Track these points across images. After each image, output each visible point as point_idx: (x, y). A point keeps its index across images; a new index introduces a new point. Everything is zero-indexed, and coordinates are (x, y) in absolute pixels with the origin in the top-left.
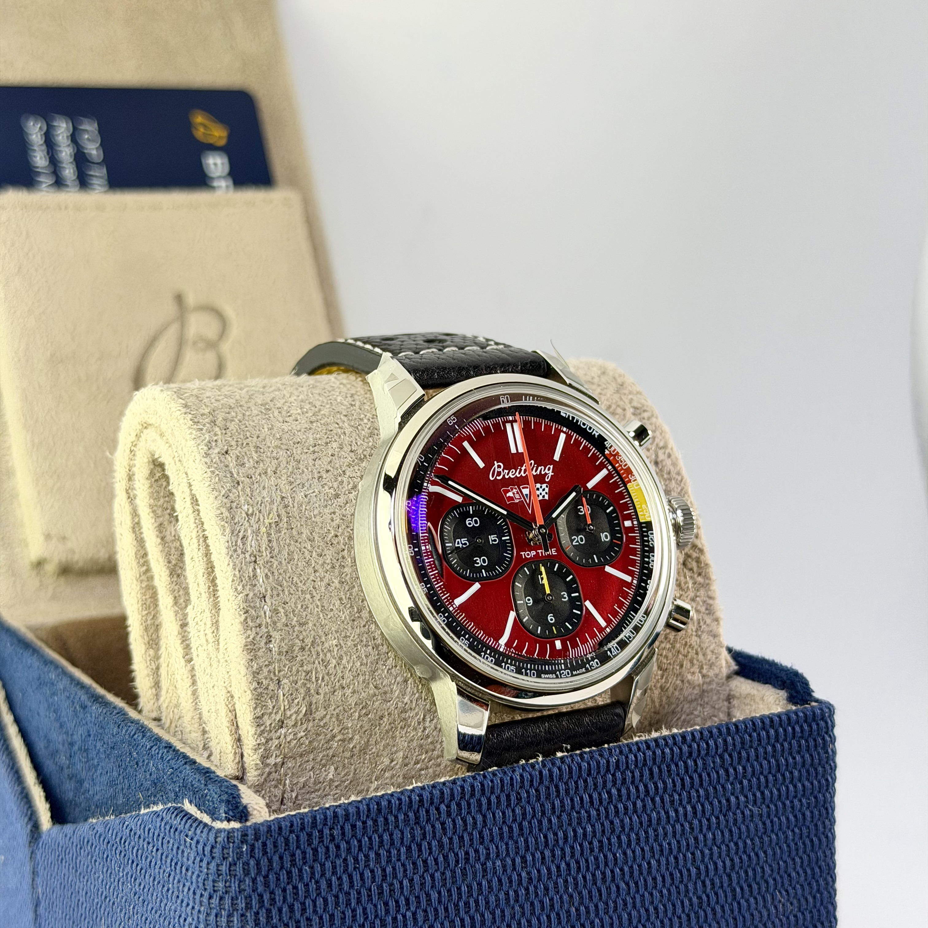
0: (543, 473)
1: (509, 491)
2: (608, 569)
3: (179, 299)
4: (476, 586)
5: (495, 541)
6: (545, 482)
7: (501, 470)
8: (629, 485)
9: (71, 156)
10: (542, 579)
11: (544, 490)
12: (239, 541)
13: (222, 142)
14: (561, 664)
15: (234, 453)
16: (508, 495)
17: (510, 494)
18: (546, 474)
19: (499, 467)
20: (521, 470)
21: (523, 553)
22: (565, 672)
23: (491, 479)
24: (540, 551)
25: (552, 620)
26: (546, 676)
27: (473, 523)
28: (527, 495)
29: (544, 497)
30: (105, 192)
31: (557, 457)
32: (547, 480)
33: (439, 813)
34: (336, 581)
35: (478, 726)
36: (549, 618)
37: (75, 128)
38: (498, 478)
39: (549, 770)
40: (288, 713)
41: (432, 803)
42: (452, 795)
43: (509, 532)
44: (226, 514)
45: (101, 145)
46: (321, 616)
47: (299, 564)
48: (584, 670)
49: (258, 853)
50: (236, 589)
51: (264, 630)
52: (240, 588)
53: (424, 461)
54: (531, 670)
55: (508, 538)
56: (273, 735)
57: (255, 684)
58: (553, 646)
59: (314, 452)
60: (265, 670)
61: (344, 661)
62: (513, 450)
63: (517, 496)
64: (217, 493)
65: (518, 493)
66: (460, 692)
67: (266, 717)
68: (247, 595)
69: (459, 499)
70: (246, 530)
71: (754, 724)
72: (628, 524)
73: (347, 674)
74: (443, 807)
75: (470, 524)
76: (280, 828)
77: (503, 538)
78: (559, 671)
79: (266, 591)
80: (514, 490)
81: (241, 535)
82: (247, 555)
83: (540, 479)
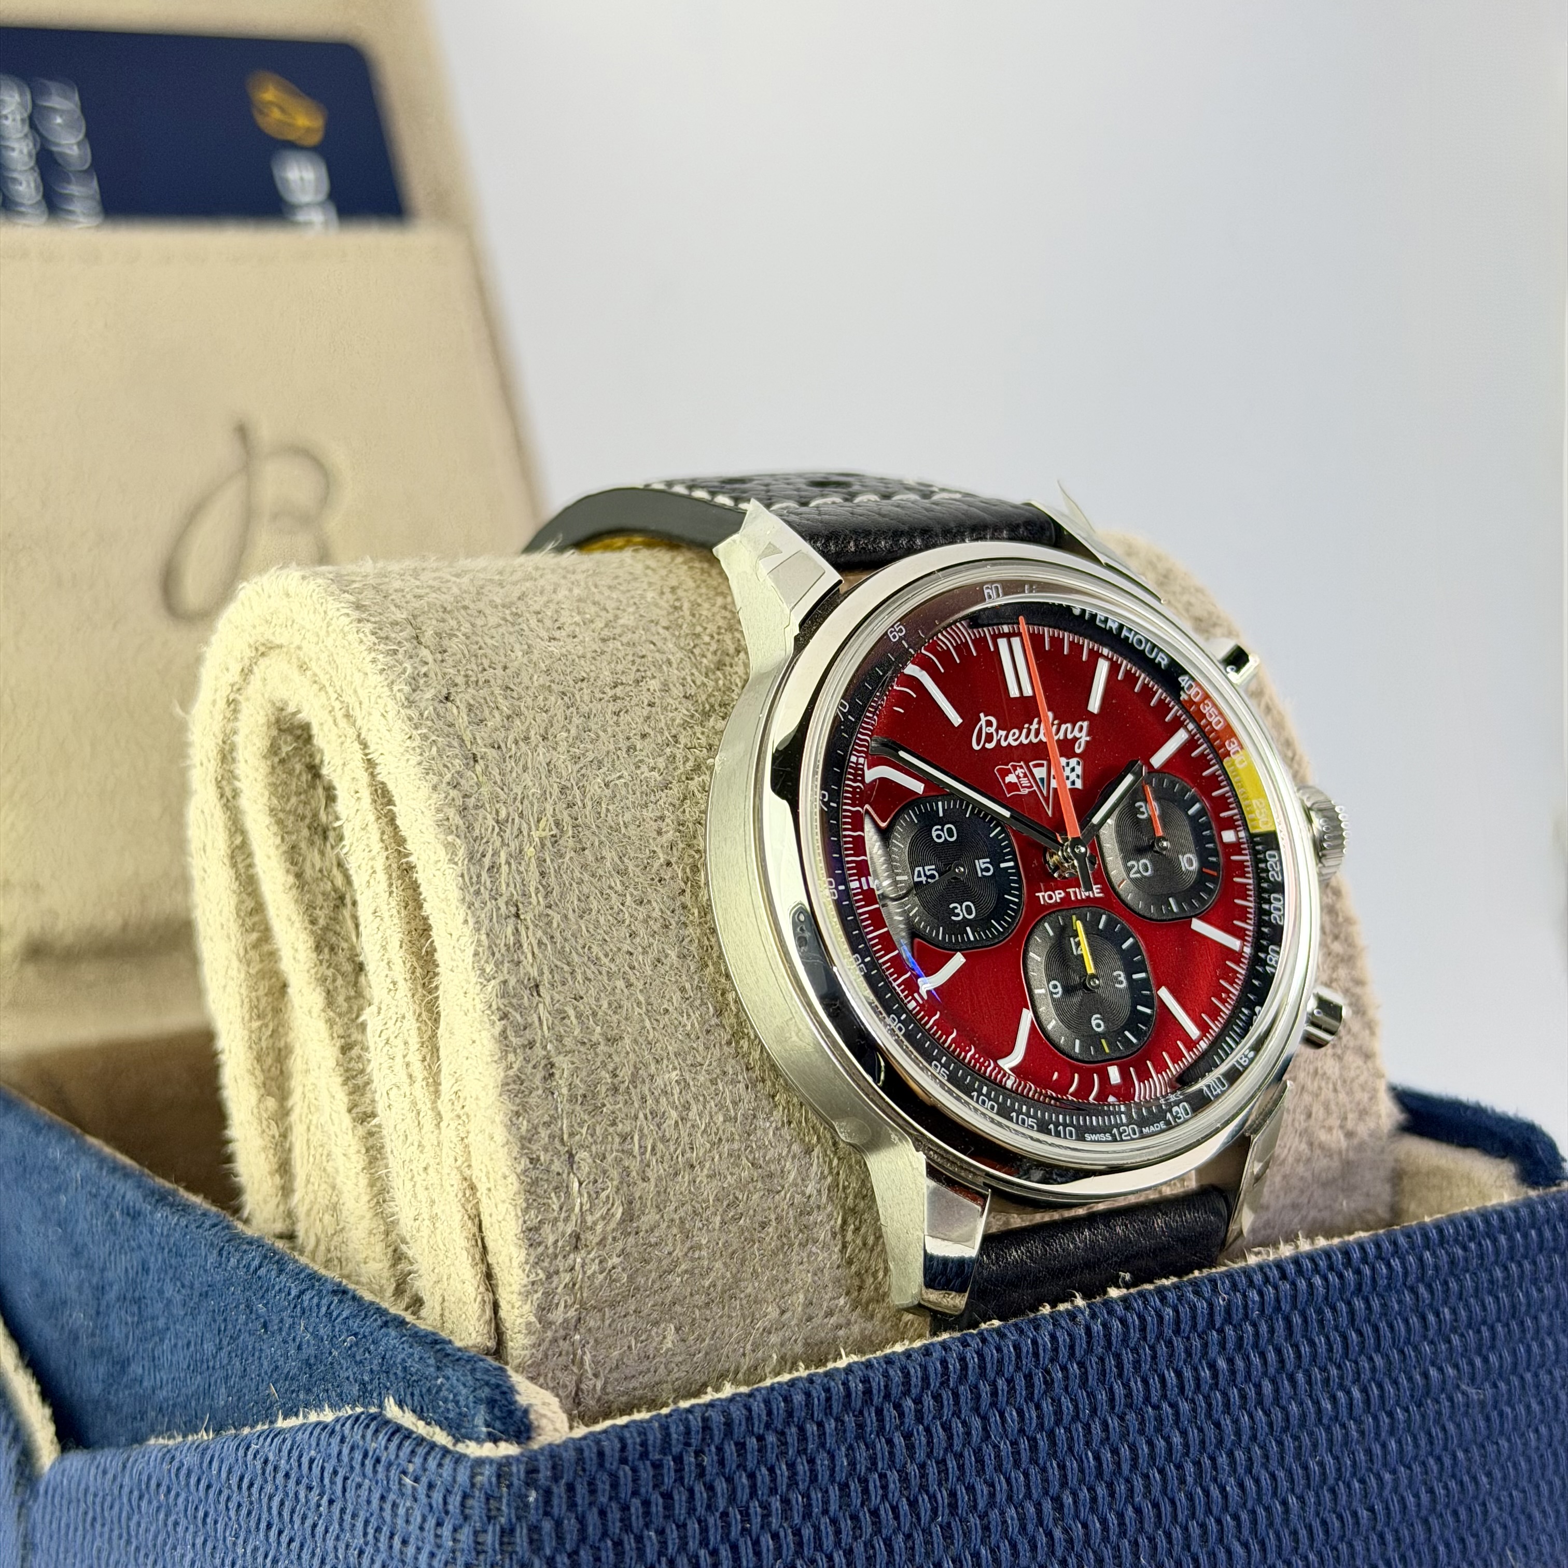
0: (1070, 736)
1: (1008, 772)
2: (1198, 925)
3: (242, 432)
4: (958, 960)
5: (987, 870)
6: (1075, 755)
7: (992, 730)
8: (1226, 762)
9: (30, 155)
10: (1078, 944)
11: (1073, 770)
12: (485, 876)
13: (315, 139)
14: (1120, 1113)
15: (463, 697)
16: (1008, 779)
17: (1011, 778)
18: (1075, 739)
19: (989, 724)
20: (1029, 730)
21: (1040, 895)
22: (1129, 1130)
23: (976, 747)
24: (1071, 890)
25: (1099, 1026)
26: (1094, 1137)
27: (945, 835)
28: (1042, 780)
29: (1073, 783)
30: (98, 227)
31: (1094, 705)
32: (1078, 751)
33: (902, 1415)
34: (673, 954)
35: (964, 1240)
36: (1094, 1023)
37: (34, 105)
38: (988, 746)
39: (1104, 1325)
40: (590, 1219)
41: (887, 1396)
42: (926, 1379)
43: (1013, 853)
44: (457, 820)
45: (88, 135)
46: (647, 1023)
47: (602, 920)
48: (1162, 1125)
49: (559, 1505)
50: (483, 970)
51: (539, 1051)
52: (489, 968)
53: (849, 712)
54: (1065, 1125)
55: (1011, 864)
56: (560, 1263)
57: (525, 1162)
58: (1105, 1078)
59: (615, 698)
60: (544, 1133)
61: (693, 1114)
62: (1014, 692)
63: (1025, 782)
64: (436, 779)
65: (1025, 776)
66: (932, 1172)
67: (547, 1228)
68: (505, 982)
69: (918, 787)
70: (496, 853)
71: (1471, 1226)
72: (1228, 836)
73: (700, 1140)
74: (909, 1403)
75: (939, 837)
76: (601, 1454)
77: (1003, 865)
78: (1117, 1126)
79: (541, 973)
80: (1019, 771)
81: (487, 861)
82: (501, 902)
83: (1067, 748)
